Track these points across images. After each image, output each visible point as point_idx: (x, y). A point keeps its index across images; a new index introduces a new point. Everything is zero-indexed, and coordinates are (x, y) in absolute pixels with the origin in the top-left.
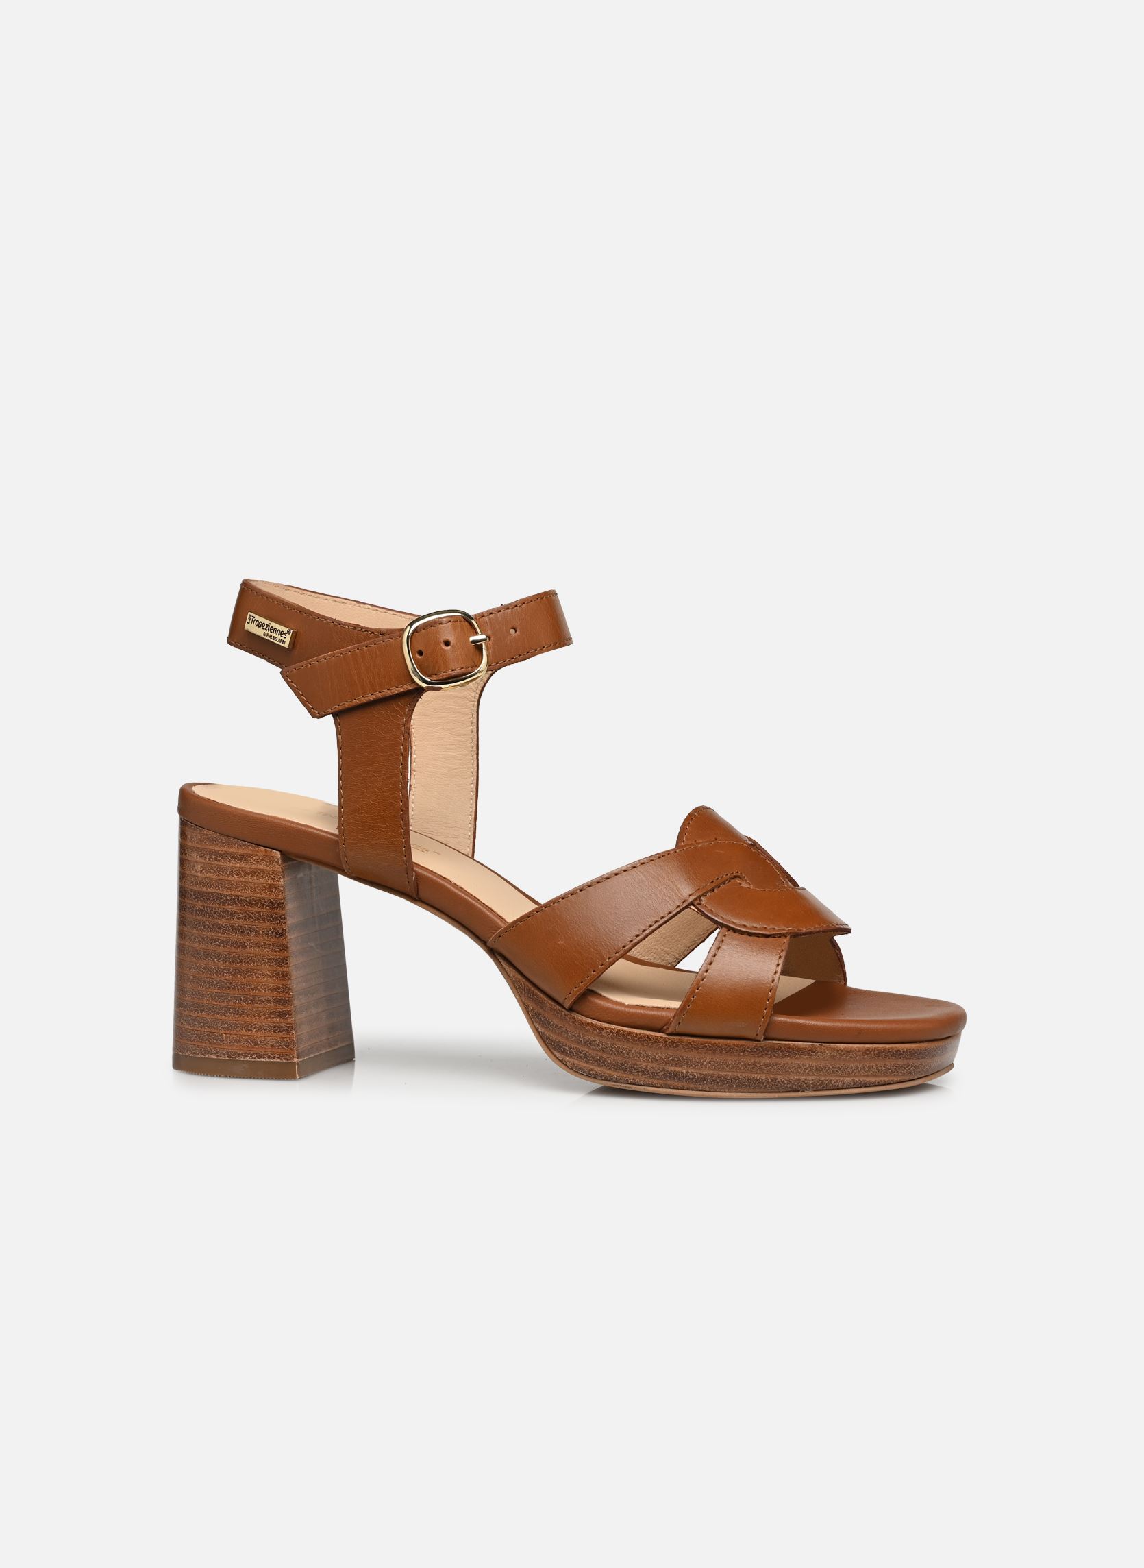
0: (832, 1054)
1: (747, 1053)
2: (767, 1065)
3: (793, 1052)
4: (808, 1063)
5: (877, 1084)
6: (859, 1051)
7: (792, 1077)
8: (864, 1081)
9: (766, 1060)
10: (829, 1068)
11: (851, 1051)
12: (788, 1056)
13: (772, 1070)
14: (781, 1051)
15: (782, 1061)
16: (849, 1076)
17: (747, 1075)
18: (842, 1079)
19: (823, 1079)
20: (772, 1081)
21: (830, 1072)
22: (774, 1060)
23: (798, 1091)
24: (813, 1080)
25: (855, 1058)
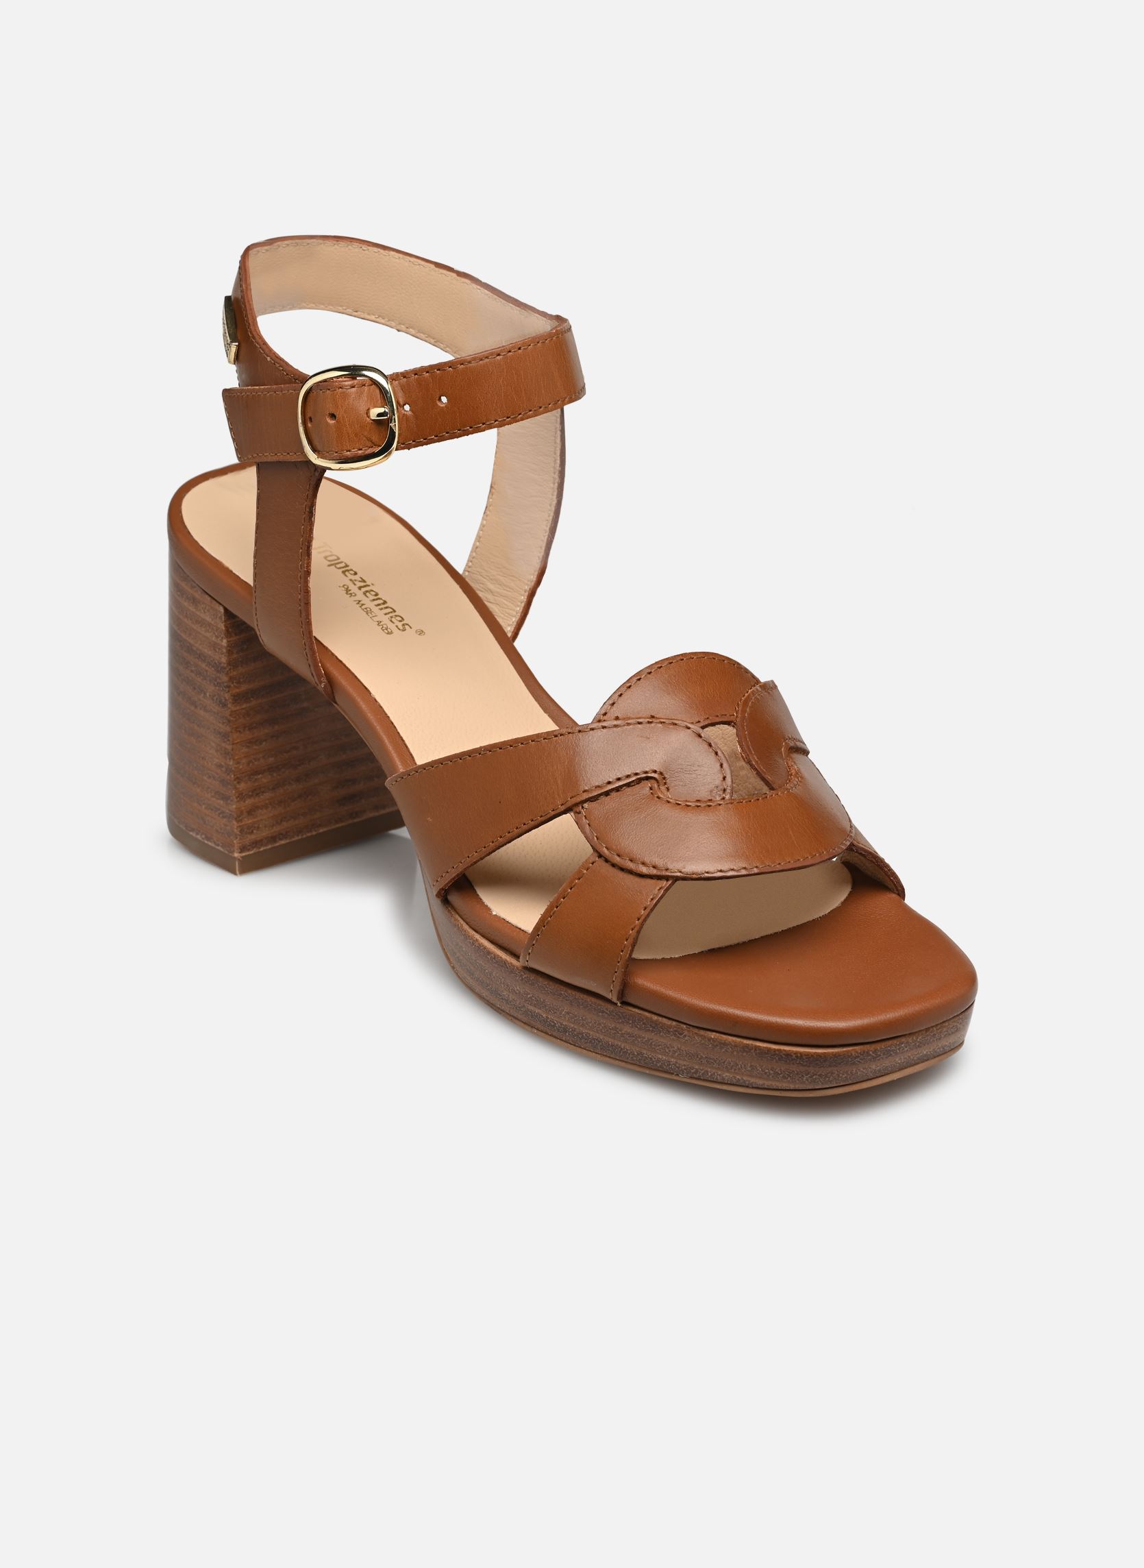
0: (703, 1042)
1: (606, 1015)
2: (631, 1035)
3: (655, 1027)
4: (676, 1045)
5: (766, 1087)
6: (736, 1046)
7: (660, 1056)
8: (749, 1081)
9: (627, 1029)
10: (702, 1057)
11: (725, 1044)
12: (652, 1031)
13: (636, 1042)
14: (644, 1023)
15: (647, 1036)
16: (728, 1071)
17: (611, 1041)
18: (719, 1073)
19: (697, 1067)
20: (638, 1054)
21: (704, 1061)
22: (636, 1032)
23: (672, 1074)
24: (685, 1065)
25: (732, 1053)
